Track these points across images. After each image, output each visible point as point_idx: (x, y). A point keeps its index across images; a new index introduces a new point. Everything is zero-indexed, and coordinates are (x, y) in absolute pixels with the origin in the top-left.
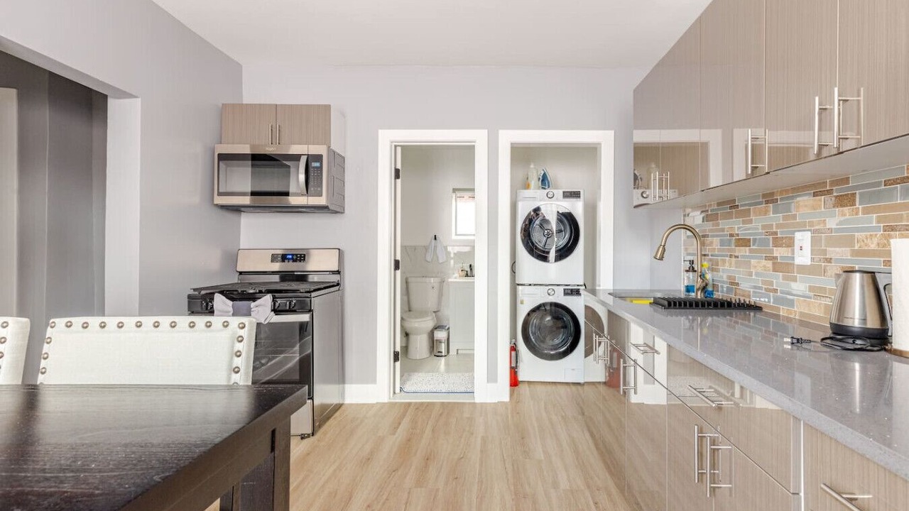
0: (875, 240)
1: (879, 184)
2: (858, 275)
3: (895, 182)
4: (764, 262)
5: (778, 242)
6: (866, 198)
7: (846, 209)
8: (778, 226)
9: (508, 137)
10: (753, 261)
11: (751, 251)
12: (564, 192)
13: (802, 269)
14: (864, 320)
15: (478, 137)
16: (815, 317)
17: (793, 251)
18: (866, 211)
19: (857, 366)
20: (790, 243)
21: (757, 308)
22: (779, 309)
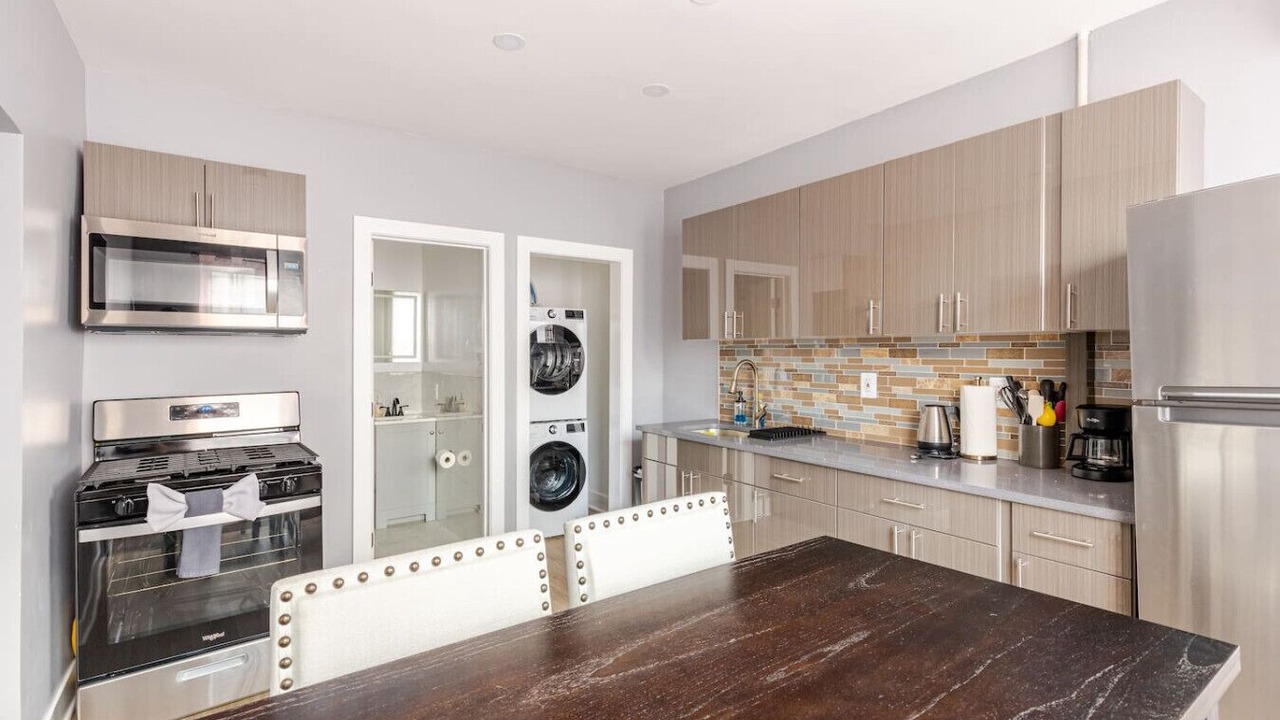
0: (933, 383)
1: (935, 345)
2: (936, 408)
3: (947, 345)
4: (827, 395)
5: (842, 379)
6: (923, 353)
7: (908, 360)
8: (843, 366)
9: (528, 245)
10: (814, 394)
11: (811, 385)
12: (566, 311)
13: (868, 401)
14: (941, 438)
15: (492, 241)
16: (883, 438)
17: (859, 388)
18: (924, 362)
19: (937, 469)
20: (857, 381)
21: (820, 433)
22: (845, 432)
